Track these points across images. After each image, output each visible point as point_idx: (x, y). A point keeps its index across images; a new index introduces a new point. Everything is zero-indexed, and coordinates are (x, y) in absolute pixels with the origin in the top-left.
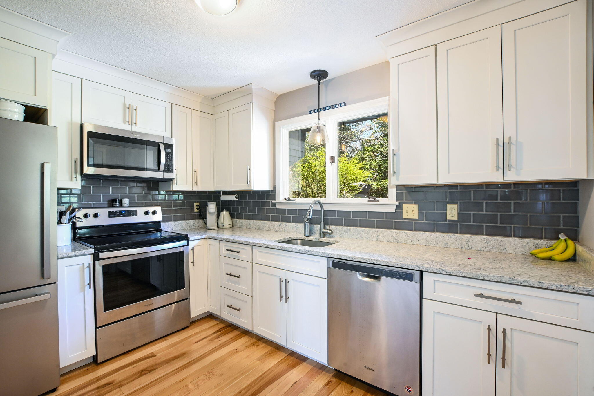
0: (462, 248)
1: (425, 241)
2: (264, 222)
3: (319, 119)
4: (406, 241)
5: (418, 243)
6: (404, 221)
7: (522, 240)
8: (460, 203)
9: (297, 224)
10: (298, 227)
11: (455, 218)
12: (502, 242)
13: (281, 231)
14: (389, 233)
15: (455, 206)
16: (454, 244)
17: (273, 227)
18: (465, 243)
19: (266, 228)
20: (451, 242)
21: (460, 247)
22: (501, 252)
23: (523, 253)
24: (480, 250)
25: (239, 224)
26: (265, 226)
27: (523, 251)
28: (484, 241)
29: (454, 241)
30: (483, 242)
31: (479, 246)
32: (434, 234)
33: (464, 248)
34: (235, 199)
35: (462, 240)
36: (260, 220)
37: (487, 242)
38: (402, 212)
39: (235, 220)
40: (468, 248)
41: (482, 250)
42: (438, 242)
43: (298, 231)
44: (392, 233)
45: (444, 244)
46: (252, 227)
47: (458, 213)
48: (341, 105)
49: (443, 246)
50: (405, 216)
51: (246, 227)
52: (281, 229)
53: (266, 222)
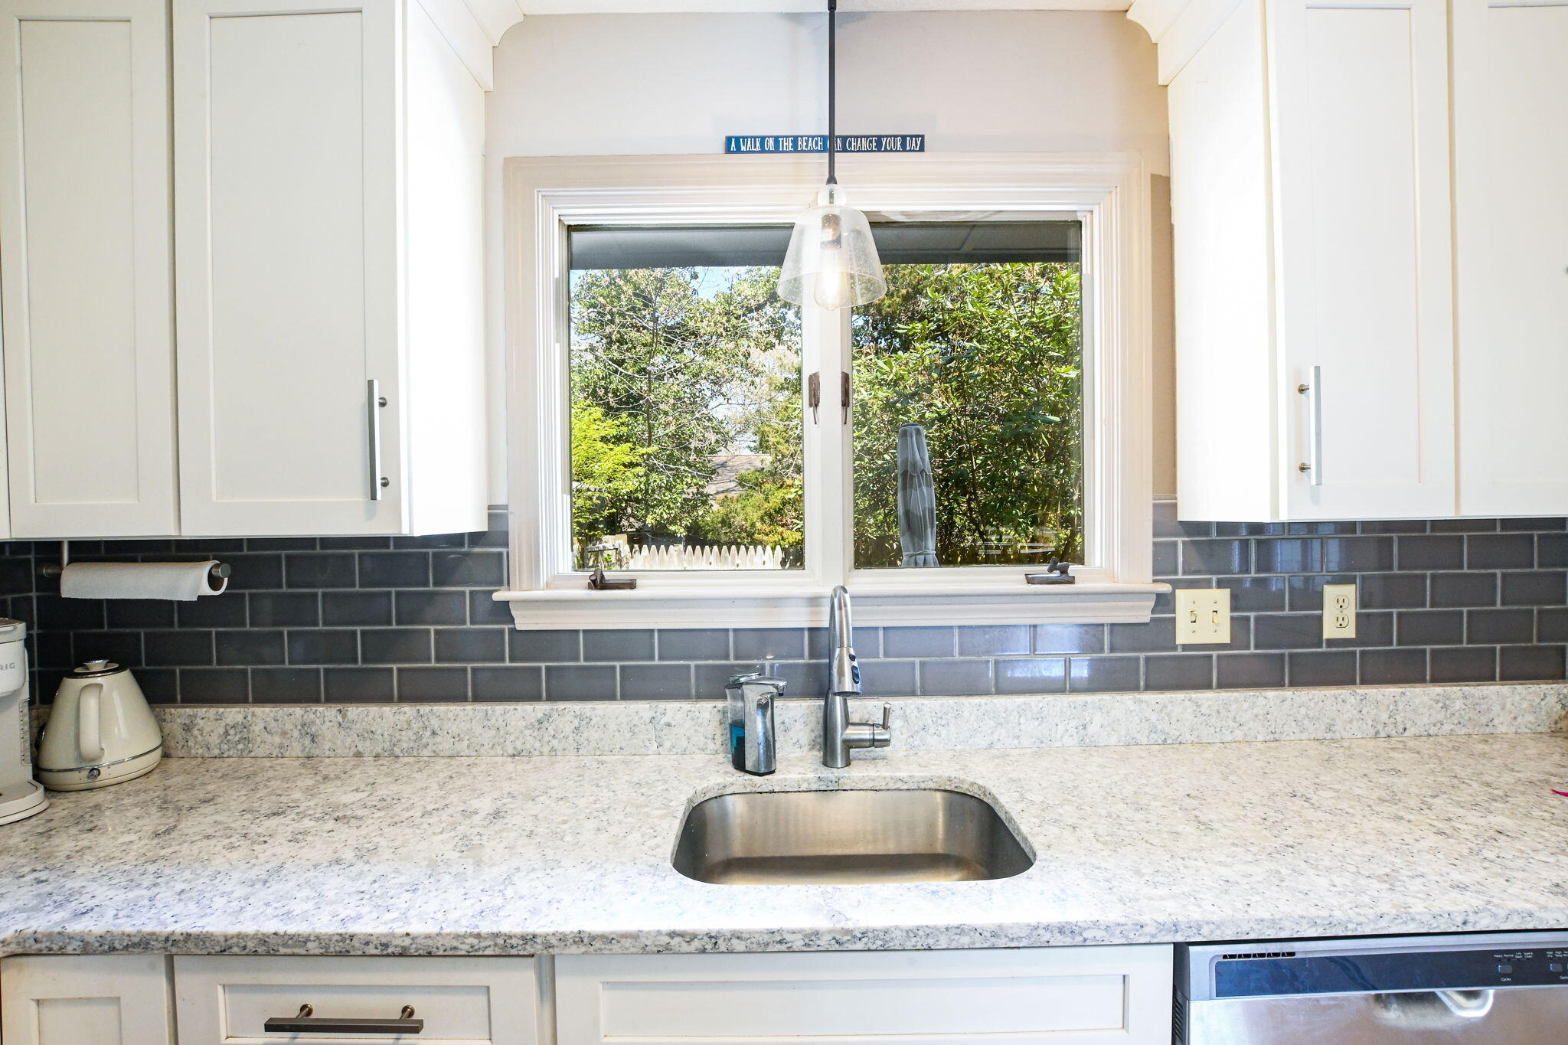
0: (1377, 733)
1: (1263, 726)
2: (425, 709)
3: (832, 180)
4: (1195, 734)
5: (1238, 734)
6: (1179, 652)
7: (1530, 690)
8: (1363, 578)
9: (662, 705)
10: (665, 719)
11: (1350, 632)
12: (1482, 701)
13: (553, 749)
14: (1132, 708)
15: (1349, 592)
16: (1355, 723)
17: (493, 732)
18: (1384, 717)
19: (444, 744)
20: (1346, 716)
21: (1372, 732)
22: (1481, 731)
23: (1533, 727)
24: (1426, 733)
25: (214, 739)
26: (434, 733)
27: (1532, 724)
28: (1437, 702)
29: (1355, 712)
30: (1435, 705)
31: (1425, 720)
32: (1294, 697)
33: (1383, 734)
34: (208, 591)
35: (1377, 708)
36: (386, 699)
37: (1445, 707)
38: (1174, 619)
39: (179, 714)
40: (1393, 733)
41: (1431, 732)
42: (1306, 721)
43: (667, 744)
44: (1144, 705)
45: (1323, 728)
46: (327, 745)
47: (1358, 615)
48: (903, 145)
49: (1320, 736)
50: (1181, 638)
51: (281, 746)
52: (555, 742)
53: (441, 708)
